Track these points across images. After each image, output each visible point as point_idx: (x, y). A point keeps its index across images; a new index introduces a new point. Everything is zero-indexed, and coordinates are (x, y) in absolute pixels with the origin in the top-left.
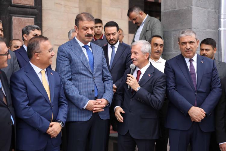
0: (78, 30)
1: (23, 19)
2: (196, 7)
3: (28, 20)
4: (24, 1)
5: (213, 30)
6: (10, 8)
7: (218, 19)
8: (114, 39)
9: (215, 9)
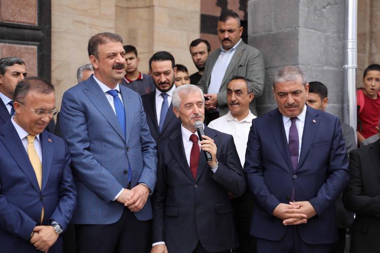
0: (97, 62)
1: (17, 46)
2: (306, 29)
3: (27, 48)
4: (19, 18)
5: (334, 67)
7: (344, 50)
8: (167, 81)
9: (338, 32)
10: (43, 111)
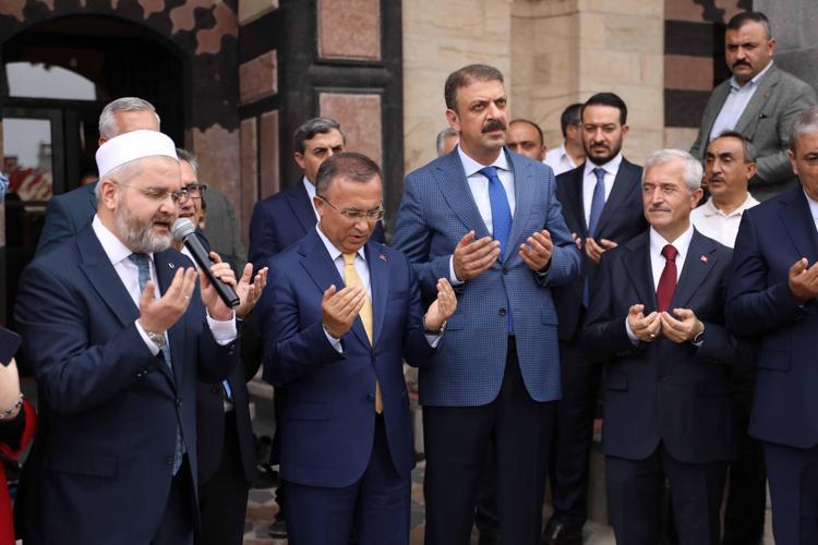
0: (457, 119)
1: (348, 97)
3: (365, 100)
4: (351, 49)
6: (313, 69)
8: (606, 143)
10: (356, 213)
